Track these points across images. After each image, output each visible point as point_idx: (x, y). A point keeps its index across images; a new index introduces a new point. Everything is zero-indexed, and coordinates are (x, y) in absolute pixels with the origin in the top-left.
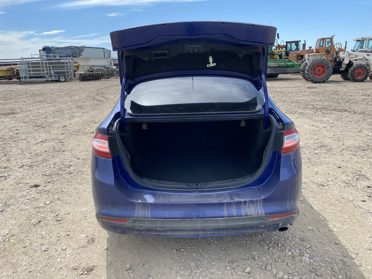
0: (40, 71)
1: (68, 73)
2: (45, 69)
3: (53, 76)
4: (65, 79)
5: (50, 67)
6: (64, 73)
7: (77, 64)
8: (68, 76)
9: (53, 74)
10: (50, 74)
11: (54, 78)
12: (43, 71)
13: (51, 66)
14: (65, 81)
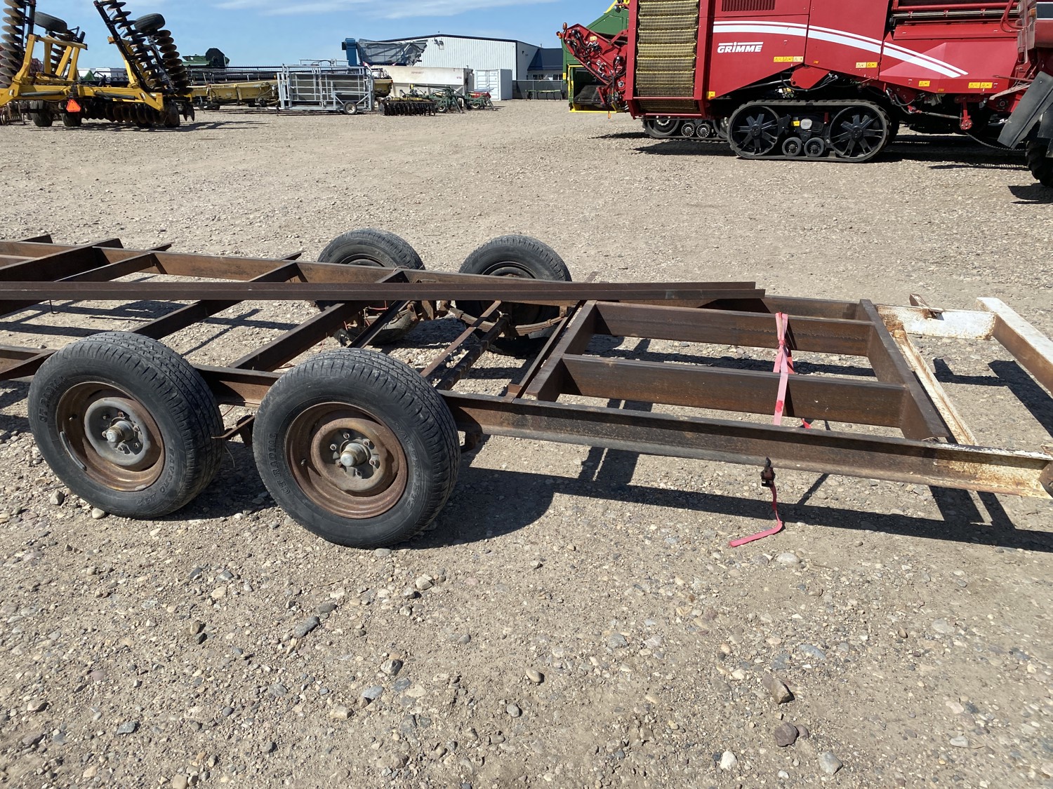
0: (312, 91)
1: (362, 97)
2: (321, 87)
3: (334, 103)
4: (357, 109)
5: (329, 83)
6: (355, 98)
7: (388, 81)
8: (362, 103)
9: (334, 101)
10: (330, 98)
11: (334, 108)
12: (318, 91)
13: (332, 81)
14: (354, 114)
